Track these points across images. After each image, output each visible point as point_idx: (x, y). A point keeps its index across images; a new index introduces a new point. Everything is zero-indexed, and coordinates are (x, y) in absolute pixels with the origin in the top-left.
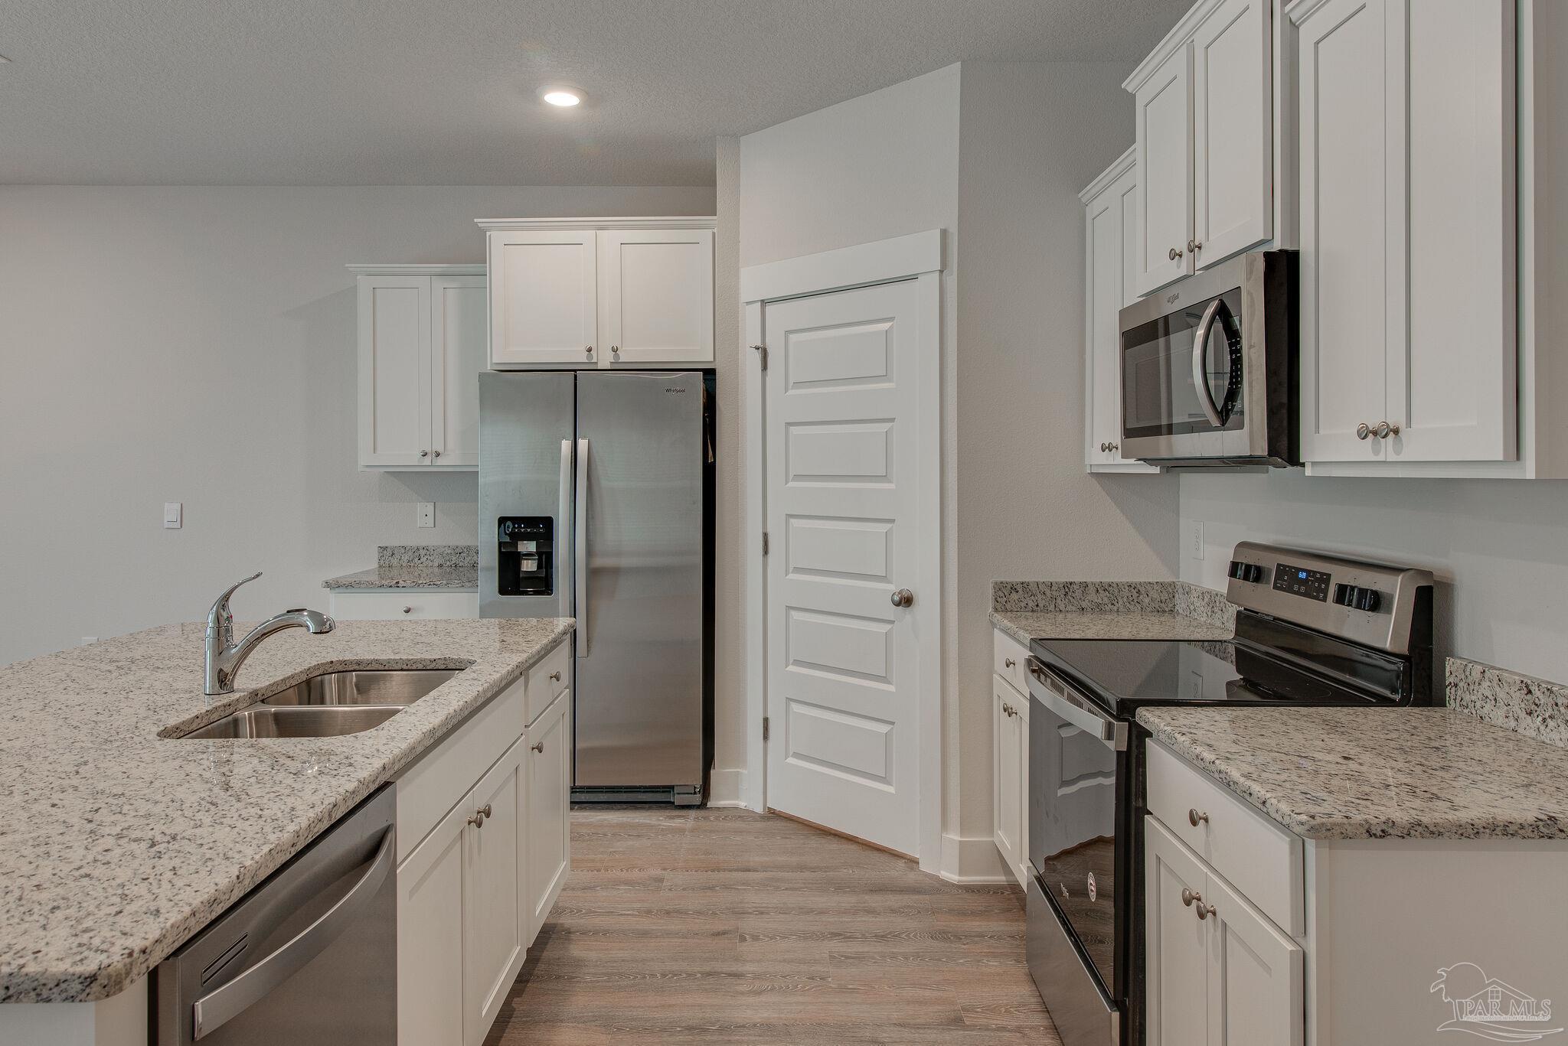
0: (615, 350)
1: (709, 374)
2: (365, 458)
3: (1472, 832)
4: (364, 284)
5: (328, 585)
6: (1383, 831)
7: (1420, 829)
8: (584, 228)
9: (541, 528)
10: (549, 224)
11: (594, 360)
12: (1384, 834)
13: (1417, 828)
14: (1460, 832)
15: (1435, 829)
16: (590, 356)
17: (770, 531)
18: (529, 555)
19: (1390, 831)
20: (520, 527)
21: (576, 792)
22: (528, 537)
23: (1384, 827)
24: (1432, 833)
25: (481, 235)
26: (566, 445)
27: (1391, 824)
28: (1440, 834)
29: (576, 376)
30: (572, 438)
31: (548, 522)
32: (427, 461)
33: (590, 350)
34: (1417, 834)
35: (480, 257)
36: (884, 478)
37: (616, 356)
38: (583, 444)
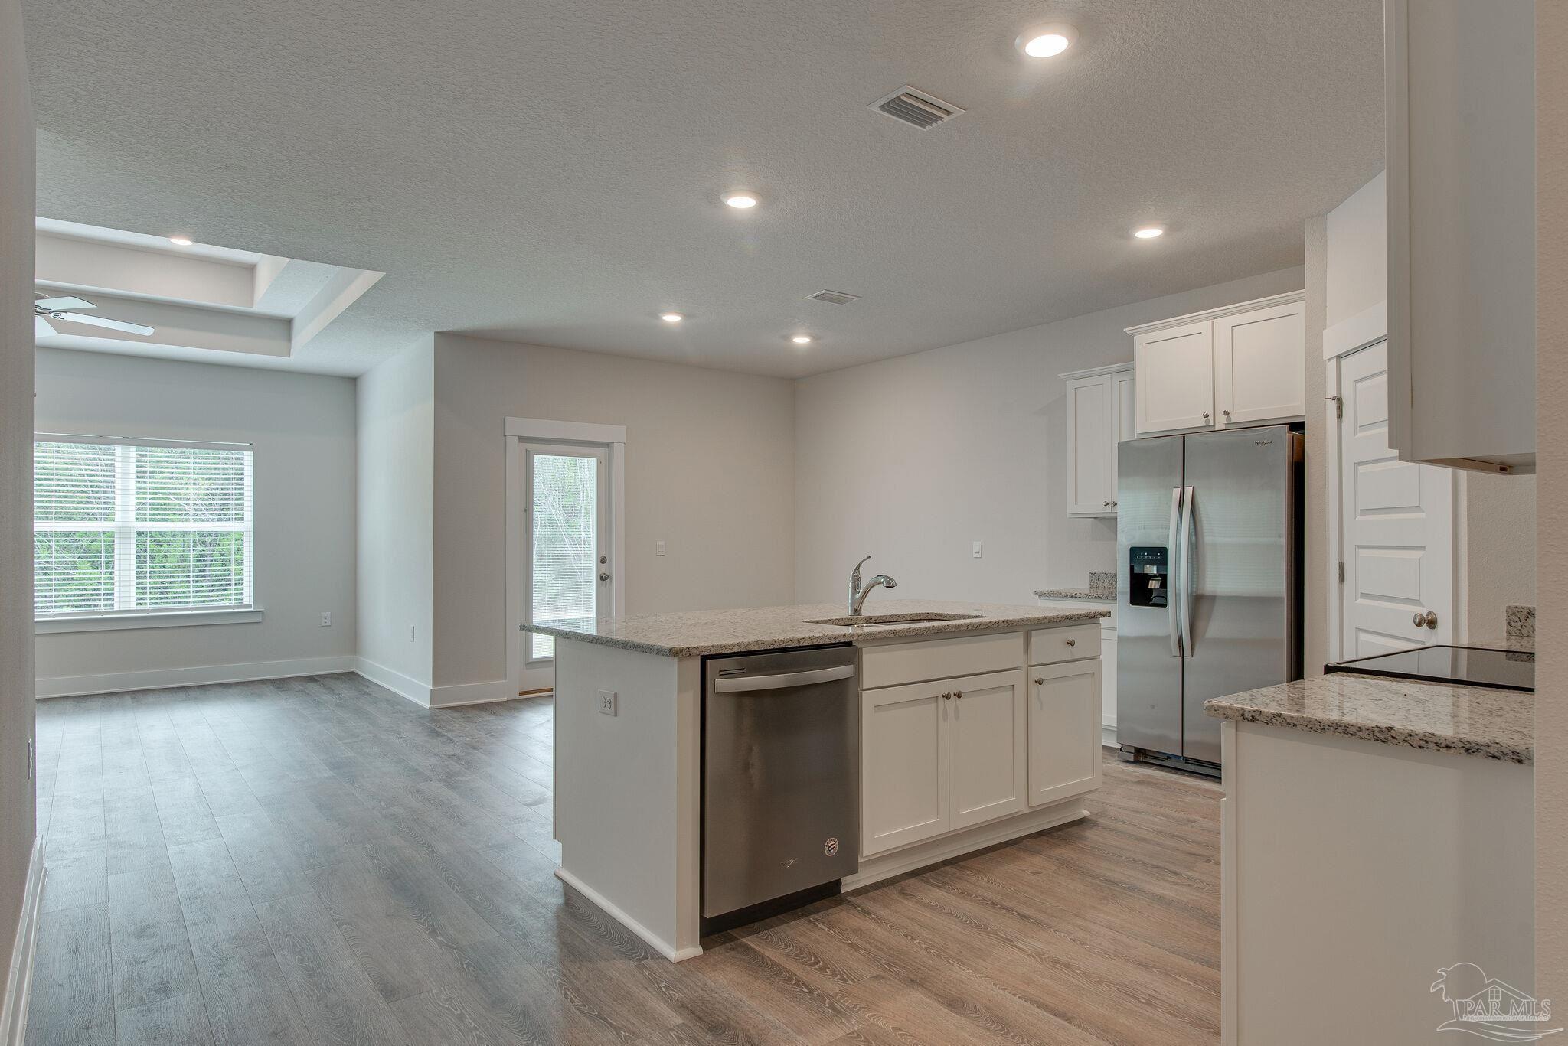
0: (1226, 414)
1: (1298, 427)
2: (1071, 509)
3: (1321, 728)
4: (1070, 385)
5: (1036, 593)
6: (1253, 717)
7: (1279, 719)
8: (1202, 320)
9: (1159, 555)
10: (1169, 324)
11: (1211, 423)
12: (1253, 719)
13: (1277, 718)
14: (1310, 726)
15: (1290, 721)
16: (1208, 421)
17: (1346, 561)
18: (1154, 576)
19: (1258, 718)
20: (1144, 555)
21: (1189, 763)
22: (1152, 563)
23: (1254, 714)
24: (1288, 723)
25: (1130, 339)
26: (1177, 492)
27: (1258, 713)
28: (1294, 725)
29: (1184, 437)
30: (1181, 486)
31: (1163, 551)
32: (1108, 509)
33: (1207, 416)
34: (1278, 722)
35: (1130, 357)
36: (1417, 508)
37: (1229, 418)
38: (1189, 491)
